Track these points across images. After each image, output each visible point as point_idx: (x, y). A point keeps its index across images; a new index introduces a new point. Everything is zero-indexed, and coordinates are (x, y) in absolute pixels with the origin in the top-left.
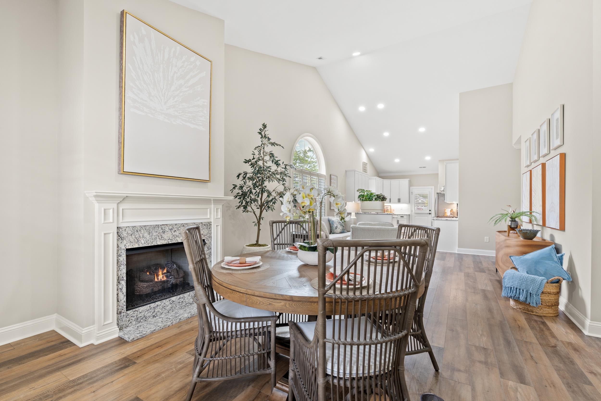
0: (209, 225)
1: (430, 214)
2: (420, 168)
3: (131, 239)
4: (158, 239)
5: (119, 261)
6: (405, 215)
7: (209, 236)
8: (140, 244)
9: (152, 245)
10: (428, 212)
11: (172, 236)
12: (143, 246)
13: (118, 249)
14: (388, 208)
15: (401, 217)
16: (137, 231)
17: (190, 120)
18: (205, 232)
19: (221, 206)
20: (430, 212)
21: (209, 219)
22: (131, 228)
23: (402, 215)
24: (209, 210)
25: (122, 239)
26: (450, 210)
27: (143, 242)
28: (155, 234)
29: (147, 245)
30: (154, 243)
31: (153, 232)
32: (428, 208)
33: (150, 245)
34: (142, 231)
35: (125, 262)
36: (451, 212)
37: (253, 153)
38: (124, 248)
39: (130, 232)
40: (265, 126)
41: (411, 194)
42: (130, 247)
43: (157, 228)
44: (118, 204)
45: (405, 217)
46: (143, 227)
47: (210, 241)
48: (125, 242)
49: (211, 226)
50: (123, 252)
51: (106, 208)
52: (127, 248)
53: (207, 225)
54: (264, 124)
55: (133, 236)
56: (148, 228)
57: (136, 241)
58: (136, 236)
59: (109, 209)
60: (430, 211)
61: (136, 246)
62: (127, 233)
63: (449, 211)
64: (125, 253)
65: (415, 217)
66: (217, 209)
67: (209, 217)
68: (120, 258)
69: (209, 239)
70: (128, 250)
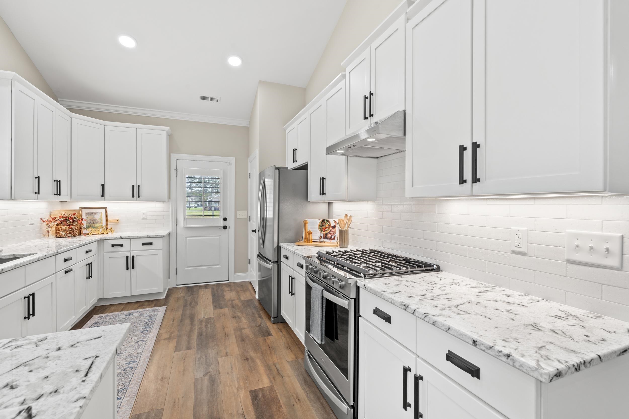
1: (225, 228)
2: (203, 98)
6: (157, 237)
10: (222, 223)
14: (97, 217)
15: (143, 244)
20: (226, 223)
23: (148, 237)
26: (318, 222)
32: (222, 214)
36: (322, 230)
41: (173, 173)
45: (158, 243)
60: (225, 219)
63: (317, 227)
65: (186, 237)
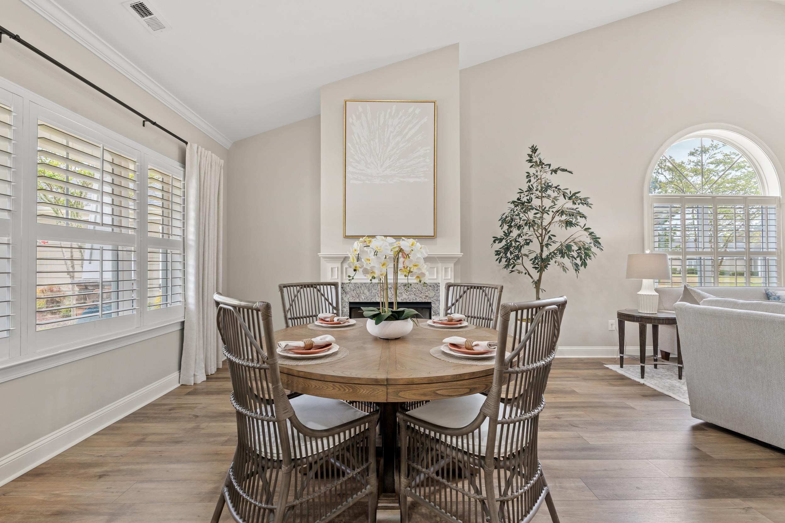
0: (436, 286)
3: (353, 294)
4: (377, 297)
5: (344, 311)
7: (437, 299)
8: (361, 299)
9: (372, 301)
11: (391, 295)
12: (363, 301)
13: (342, 301)
16: (358, 287)
17: (409, 174)
18: (431, 294)
19: (452, 265)
21: (436, 279)
22: (353, 284)
24: (435, 269)
25: (346, 293)
27: (363, 298)
28: (374, 291)
29: (367, 301)
30: (373, 300)
31: (372, 289)
33: (369, 301)
34: (363, 287)
35: (348, 314)
37: (521, 191)
38: (348, 301)
39: (352, 288)
40: (534, 150)
42: (352, 301)
43: (376, 286)
44: (342, 263)
46: (363, 284)
47: (437, 304)
48: (348, 296)
49: (438, 287)
50: (347, 304)
51: (332, 267)
52: (350, 301)
53: (433, 286)
54: (533, 147)
55: (355, 292)
56: (368, 285)
57: (358, 296)
58: (358, 292)
59: (335, 268)
61: (357, 301)
62: (350, 289)
64: (348, 306)
66: (445, 268)
67: (435, 277)
68: (344, 309)
69: (437, 303)
70: (350, 303)
